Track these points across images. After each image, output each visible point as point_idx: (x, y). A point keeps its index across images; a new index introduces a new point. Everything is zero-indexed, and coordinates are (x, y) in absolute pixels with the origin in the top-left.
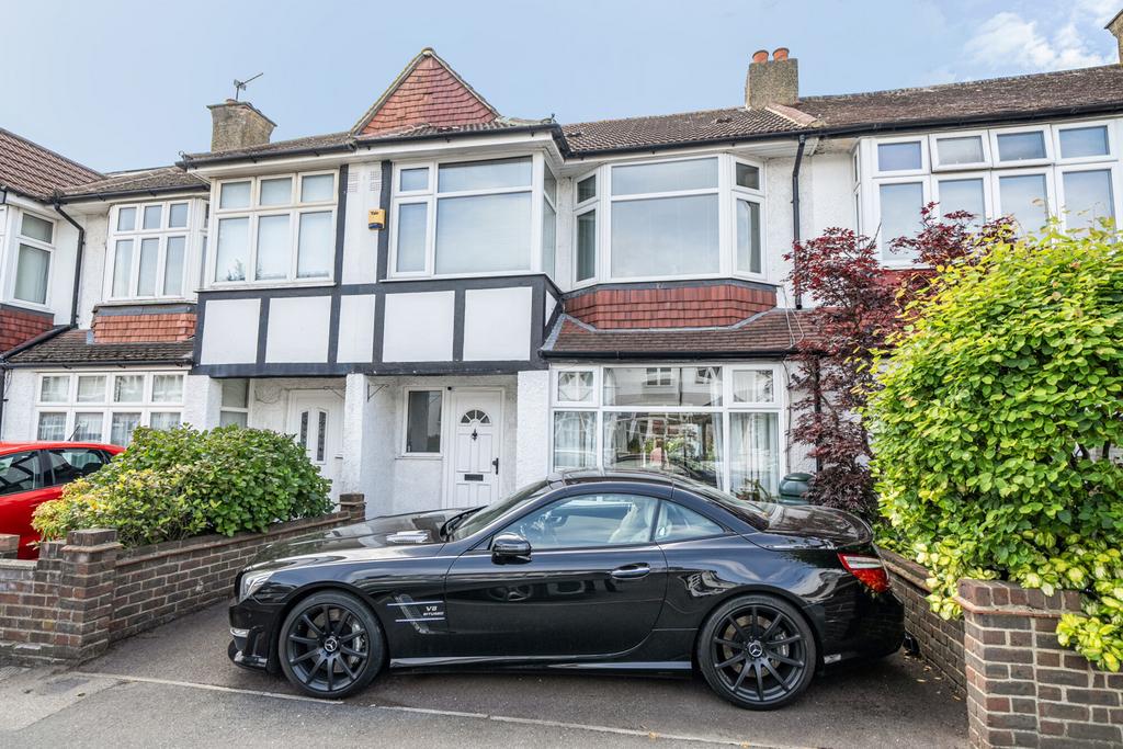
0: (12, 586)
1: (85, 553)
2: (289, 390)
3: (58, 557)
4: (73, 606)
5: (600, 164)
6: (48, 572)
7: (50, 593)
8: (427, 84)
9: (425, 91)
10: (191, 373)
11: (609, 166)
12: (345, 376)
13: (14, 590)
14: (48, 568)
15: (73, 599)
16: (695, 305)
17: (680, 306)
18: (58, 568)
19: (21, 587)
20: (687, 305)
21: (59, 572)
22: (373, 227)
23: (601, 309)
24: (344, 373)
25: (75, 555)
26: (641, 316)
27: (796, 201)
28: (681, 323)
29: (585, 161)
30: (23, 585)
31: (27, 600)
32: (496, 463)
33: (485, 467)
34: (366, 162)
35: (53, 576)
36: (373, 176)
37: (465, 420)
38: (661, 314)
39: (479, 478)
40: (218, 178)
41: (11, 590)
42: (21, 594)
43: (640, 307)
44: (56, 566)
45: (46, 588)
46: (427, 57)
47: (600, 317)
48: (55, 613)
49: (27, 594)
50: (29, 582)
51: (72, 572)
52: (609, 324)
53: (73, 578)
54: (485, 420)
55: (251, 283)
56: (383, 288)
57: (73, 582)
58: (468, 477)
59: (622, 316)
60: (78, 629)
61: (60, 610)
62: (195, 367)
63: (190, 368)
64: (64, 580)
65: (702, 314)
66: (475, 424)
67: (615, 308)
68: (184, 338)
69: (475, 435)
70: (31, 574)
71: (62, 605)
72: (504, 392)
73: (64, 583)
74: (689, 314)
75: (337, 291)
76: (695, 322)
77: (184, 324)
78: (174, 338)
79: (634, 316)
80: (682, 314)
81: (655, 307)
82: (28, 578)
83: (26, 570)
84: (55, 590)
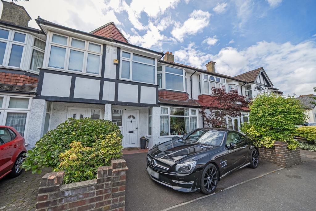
0: (81, 196)
1: (123, 170)
2: (68, 107)
3: (109, 175)
4: (119, 195)
5: (163, 65)
6: (104, 183)
7: (106, 193)
8: (112, 31)
9: (111, 32)
10: (34, 98)
11: (165, 66)
12: (105, 104)
13: (82, 198)
14: (104, 181)
15: (119, 192)
16: (181, 96)
17: (178, 96)
18: (110, 180)
19: (87, 195)
20: (179, 96)
21: (110, 182)
22: (115, 64)
23: (164, 95)
24: (105, 103)
25: (119, 172)
26: (172, 97)
27: (191, 81)
28: (178, 99)
29: (161, 63)
30: (89, 194)
31: (92, 201)
32: (137, 128)
33: (134, 129)
34: (113, 46)
35: (107, 185)
36: (114, 50)
37: (129, 118)
38: (175, 97)
39: (132, 132)
40: (51, 31)
41: (80, 199)
42: (87, 199)
43: (172, 95)
44: (109, 179)
45: (103, 191)
46: (111, 24)
47: (164, 96)
48: (110, 201)
49: (91, 198)
50: (92, 191)
51: (117, 180)
52: (166, 98)
53: (118, 183)
54: (134, 118)
55: (66, 70)
56: (117, 81)
57: (118, 184)
58: (130, 132)
59: (168, 97)
60: (123, 204)
61: (112, 199)
62: (38, 96)
63: (35, 96)
64: (113, 185)
65: (182, 98)
66: (131, 119)
67: (167, 95)
68: (22, 84)
69: (131, 121)
70: (93, 187)
71: (113, 196)
72: (139, 111)
73: (113, 186)
74: (180, 98)
75: (102, 79)
76: (180, 100)
77: (22, 79)
78: (15, 83)
79: (170, 97)
80: (178, 98)
81: (174, 96)
82: (92, 189)
83: (90, 186)
84: (109, 191)
